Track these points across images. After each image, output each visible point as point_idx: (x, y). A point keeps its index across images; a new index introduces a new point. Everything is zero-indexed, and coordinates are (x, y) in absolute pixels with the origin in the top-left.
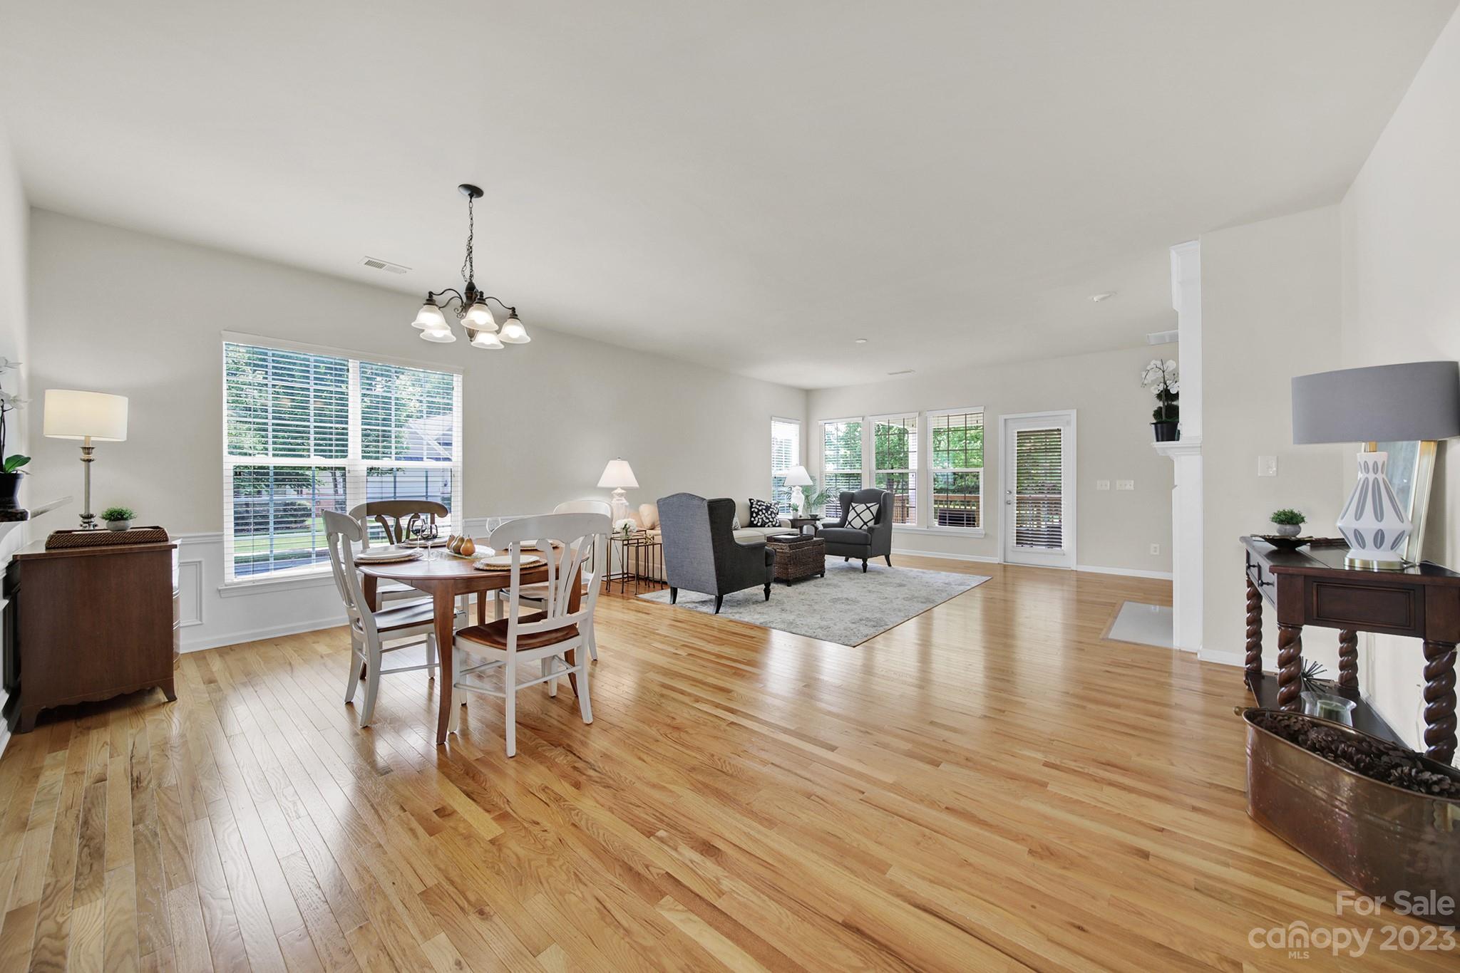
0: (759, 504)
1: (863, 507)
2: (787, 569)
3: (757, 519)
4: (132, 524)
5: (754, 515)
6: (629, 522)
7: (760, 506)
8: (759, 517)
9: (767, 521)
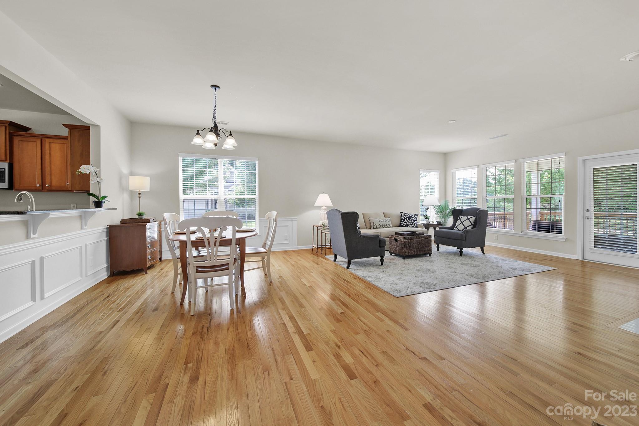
0: (405, 215)
1: (465, 218)
2: (402, 250)
3: (403, 223)
4: (144, 217)
5: (402, 221)
6: (324, 222)
7: (405, 216)
8: (404, 222)
9: (409, 224)
